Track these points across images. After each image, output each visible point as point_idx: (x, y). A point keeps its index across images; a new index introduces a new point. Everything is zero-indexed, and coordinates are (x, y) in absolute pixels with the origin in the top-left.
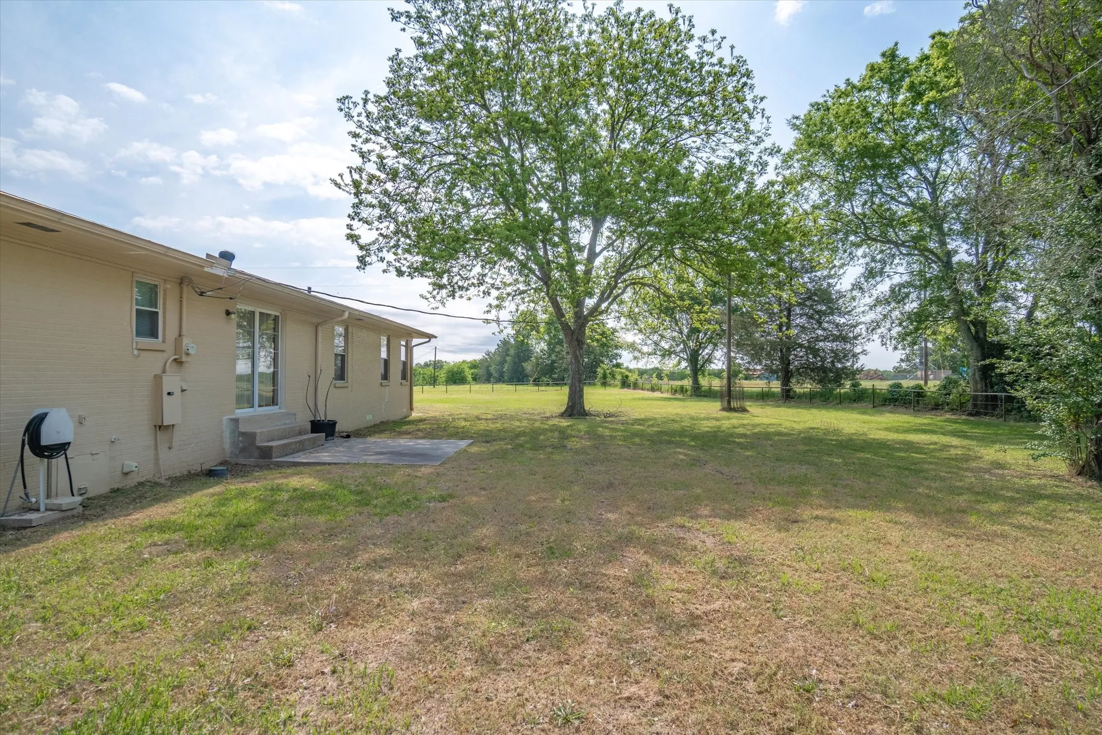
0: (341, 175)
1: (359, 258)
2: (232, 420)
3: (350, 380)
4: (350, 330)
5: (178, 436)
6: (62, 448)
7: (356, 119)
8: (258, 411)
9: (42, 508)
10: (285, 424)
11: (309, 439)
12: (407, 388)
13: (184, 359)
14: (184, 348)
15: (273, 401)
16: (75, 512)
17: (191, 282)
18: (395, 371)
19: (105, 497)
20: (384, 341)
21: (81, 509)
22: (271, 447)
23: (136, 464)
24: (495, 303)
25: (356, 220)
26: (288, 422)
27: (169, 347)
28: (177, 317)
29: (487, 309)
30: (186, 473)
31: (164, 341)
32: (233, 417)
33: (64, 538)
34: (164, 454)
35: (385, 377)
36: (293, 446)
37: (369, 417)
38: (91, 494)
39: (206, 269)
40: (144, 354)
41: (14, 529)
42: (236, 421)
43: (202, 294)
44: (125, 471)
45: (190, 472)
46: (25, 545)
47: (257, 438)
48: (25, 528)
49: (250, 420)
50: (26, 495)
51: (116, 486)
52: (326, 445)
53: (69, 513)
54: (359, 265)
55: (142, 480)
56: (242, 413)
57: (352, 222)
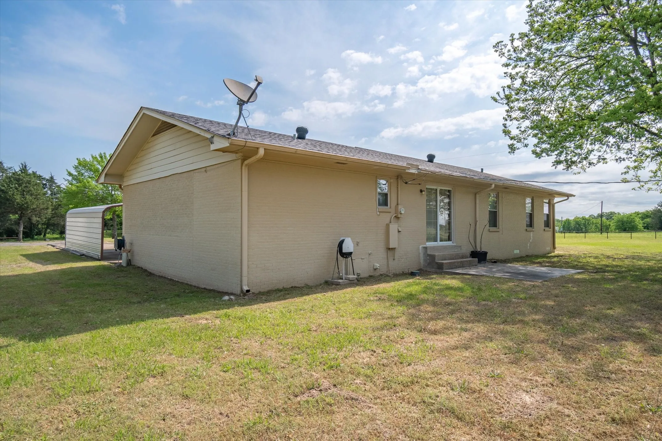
0: (498, 93)
1: (509, 146)
2: (424, 247)
3: (500, 227)
4: (500, 195)
5: (397, 254)
6: (350, 254)
7: (506, 55)
8: (439, 243)
9: (344, 279)
10: (455, 252)
11: (467, 261)
12: (550, 234)
13: (399, 216)
14: (399, 210)
15: (449, 239)
16: (354, 282)
17: (402, 177)
18: (539, 222)
19: (367, 278)
20: (528, 200)
21: (356, 281)
22: (443, 263)
23: (379, 265)
24: (632, 165)
25: (508, 121)
26: (456, 250)
27: (393, 210)
28: (396, 195)
29: (626, 170)
30: (401, 273)
31: (390, 208)
32: (425, 246)
33: (349, 290)
34: (391, 262)
35: (531, 224)
36: (456, 264)
37: (517, 252)
38: (361, 276)
39: (407, 171)
40: (381, 214)
41: (335, 285)
42: (426, 248)
43: (406, 183)
44: (375, 268)
45: (403, 272)
46: (337, 290)
47: (436, 258)
48: (338, 285)
49: (433, 248)
50: (339, 272)
51: (371, 274)
52: (479, 266)
53: (352, 282)
54: (510, 150)
55: (381, 273)
56: (430, 244)
57: (506, 122)
